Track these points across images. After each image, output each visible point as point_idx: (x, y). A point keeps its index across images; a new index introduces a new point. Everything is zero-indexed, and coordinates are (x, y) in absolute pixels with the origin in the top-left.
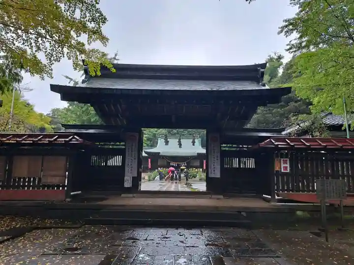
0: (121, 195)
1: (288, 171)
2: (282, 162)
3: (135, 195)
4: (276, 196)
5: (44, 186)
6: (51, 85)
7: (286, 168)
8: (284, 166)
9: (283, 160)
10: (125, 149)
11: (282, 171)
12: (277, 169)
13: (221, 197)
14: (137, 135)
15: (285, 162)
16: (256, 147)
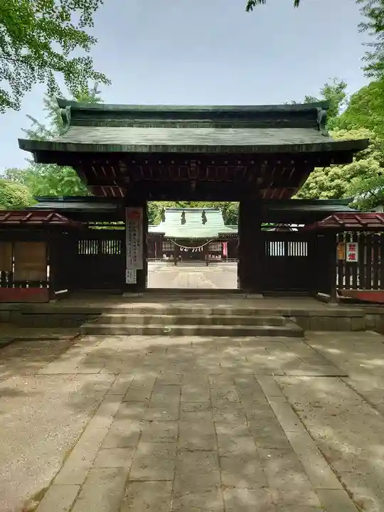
0: (122, 294)
1: (356, 261)
2: (348, 247)
3: (141, 294)
4: (337, 295)
5: (17, 283)
6: (19, 139)
7: (352, 256)
8: (350, 253)
9: (350, 246)
10: (125, 230)
11: (348, 260)
12: (341, 258)
13: (261, 296)
14: (141, 210)
15: (352, 248)
16: (313, 227)
